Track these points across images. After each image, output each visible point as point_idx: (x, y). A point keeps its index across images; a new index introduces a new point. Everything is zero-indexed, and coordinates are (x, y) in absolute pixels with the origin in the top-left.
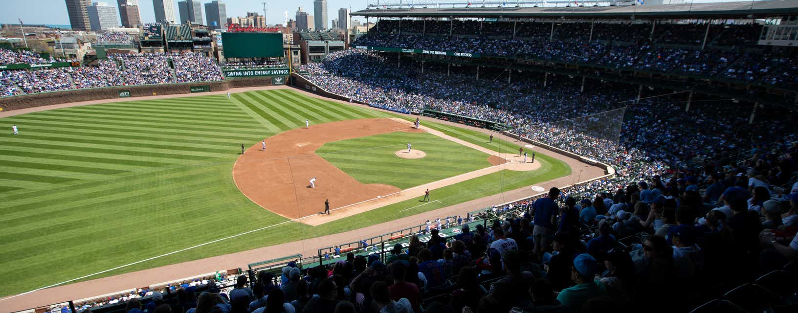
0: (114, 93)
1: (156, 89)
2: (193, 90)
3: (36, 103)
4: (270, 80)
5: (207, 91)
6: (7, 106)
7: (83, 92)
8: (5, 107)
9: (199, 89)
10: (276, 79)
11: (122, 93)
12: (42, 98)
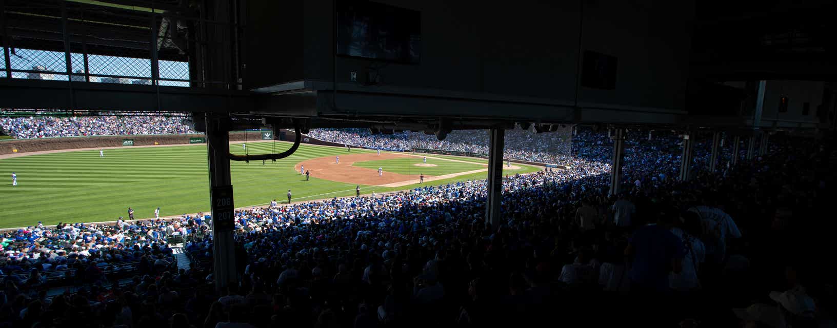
0: (119, 141)
1: (158, 138)
2: (192, 141)
3: (46, 147)
4: (260, 135)
6: (21, 148)
7: (90, 139)
8: (19, 148)
9: (198, 140)
10: (266, 135)
11: (126, 142)
12: (53, 143)
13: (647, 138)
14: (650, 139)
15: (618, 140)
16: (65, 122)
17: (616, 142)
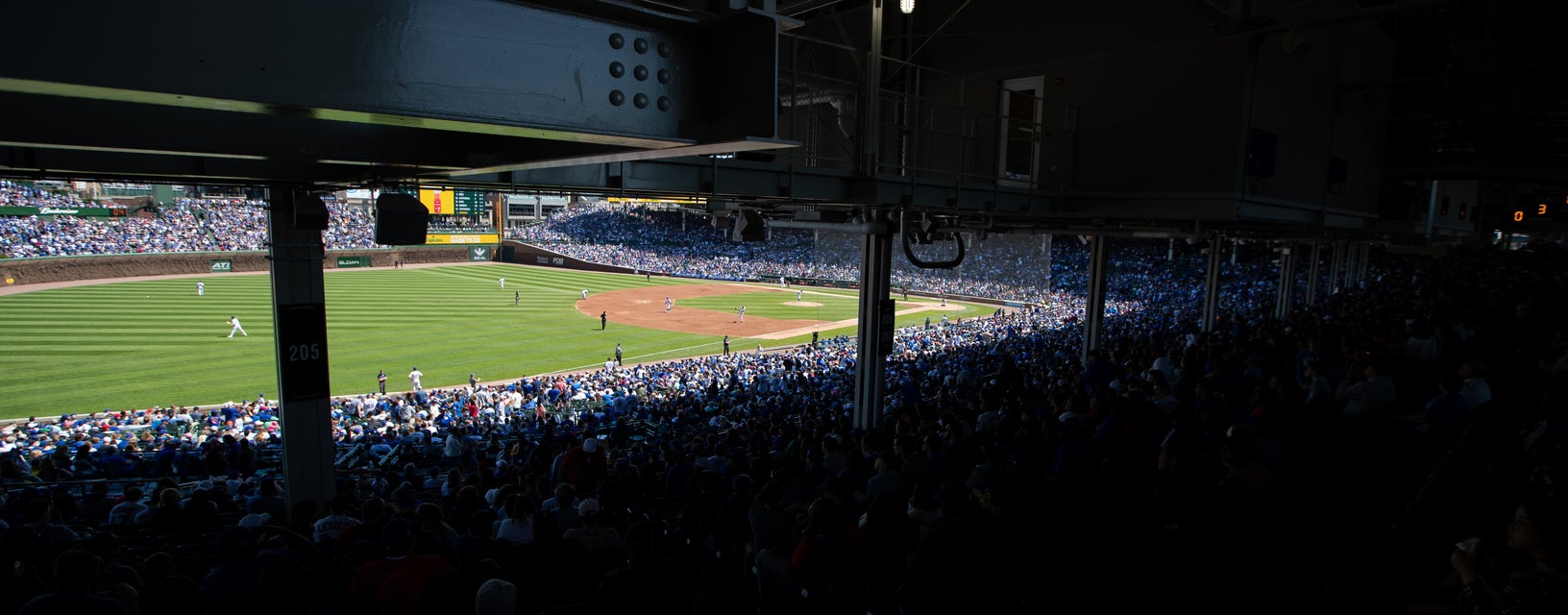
0: (204, 263)
2: (341, 263)
3: (67, 274)
4: (466, 252)
5: (364, 266)
6: (21, 275)
7: (149, 259)
8: (18, 276)
9: (353, 262)
10: (476, 251)
11: (217, 265)
12: (79, 265)
13: (1164, 257)
14: (1170, 258)
15: (1214, 253)
16: (97, 226)
17: (1211, 255)
